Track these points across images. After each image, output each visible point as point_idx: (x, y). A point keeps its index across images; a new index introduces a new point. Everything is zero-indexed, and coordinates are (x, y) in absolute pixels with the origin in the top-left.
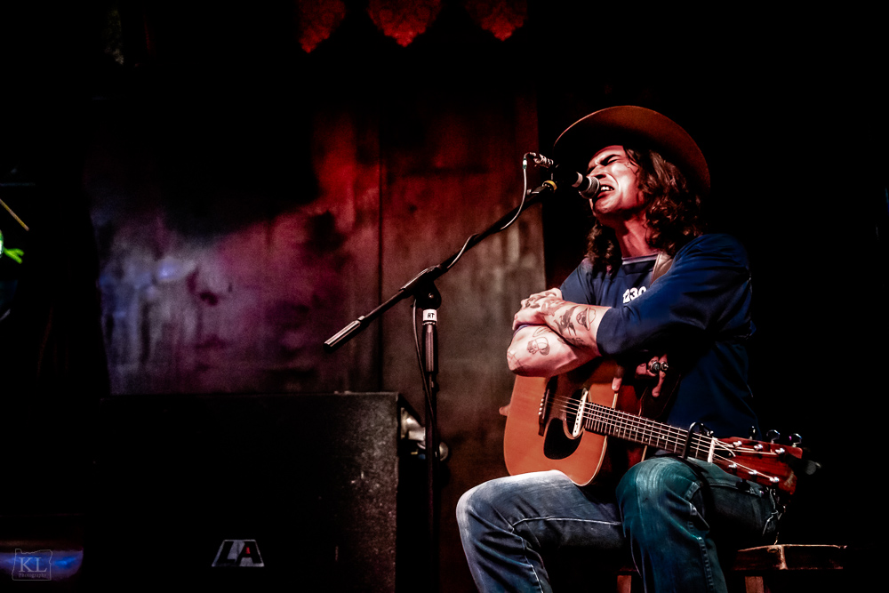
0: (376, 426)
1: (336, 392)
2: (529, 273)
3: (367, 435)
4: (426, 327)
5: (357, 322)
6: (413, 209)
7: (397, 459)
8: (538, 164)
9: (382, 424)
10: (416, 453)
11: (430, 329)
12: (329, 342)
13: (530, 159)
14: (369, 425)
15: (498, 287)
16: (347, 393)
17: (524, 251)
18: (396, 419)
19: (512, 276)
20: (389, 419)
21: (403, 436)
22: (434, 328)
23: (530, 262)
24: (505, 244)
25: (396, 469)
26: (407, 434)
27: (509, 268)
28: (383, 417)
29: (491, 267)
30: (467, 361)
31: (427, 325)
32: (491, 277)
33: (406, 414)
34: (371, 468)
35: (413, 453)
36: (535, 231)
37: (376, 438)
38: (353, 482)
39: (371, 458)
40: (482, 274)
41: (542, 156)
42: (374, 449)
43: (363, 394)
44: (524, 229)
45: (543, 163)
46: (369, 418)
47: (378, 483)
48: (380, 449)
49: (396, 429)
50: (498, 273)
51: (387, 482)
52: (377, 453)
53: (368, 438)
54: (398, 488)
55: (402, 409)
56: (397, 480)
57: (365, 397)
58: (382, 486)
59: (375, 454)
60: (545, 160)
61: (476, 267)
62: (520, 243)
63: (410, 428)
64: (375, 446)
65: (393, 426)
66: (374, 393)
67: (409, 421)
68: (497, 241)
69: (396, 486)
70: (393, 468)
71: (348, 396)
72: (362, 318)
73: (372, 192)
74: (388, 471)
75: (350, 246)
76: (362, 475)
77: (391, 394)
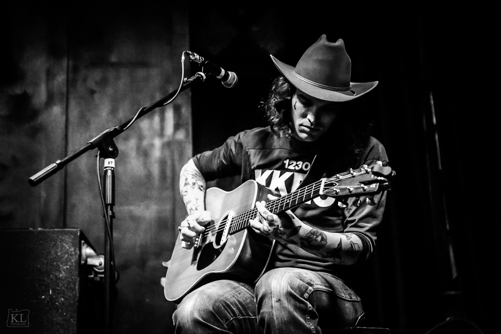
0: (62, 254)
1: (31, 229)
2: (180, 143)
3: (54, 262)
4: (106, 171)
5: (55, 165)
6: (92, 92)
7: (78, 280)
8: (192, 60)
9: (67, 253)
10: (92, 276)
11: (109, 173)
12: (33, 178)
13: (187, 55)
14: (56, 253)
15: (157, 153)
16: (39, 229)
17: (177, 127)
18: (78, 249)
19: (168, 145)
20: (73, 249)
21: (83, 262)
22: (113, 172)
23: (181, 135)
24: (163, 120)
25: (77, 287)
26: (86, 261)
27: (166, 139)
28: (68, 248)
29: (152, 138)
30: (132, 208)
31: (107, 170)
32: (152, 145)
33: (85, 245)
34: (58, 286)
35: (90, 276)
36: (186, 112)
37: (61, 264)
38: (43, 297)
39: (57, 278)
40: (145, 143)
41: (195, 54)
42: (60, 272)
43: (52, 230)
44: (177, 109)
45: (196, 59)
46: (57, 248)
47: (63, 297)
48: (65, 271)
49: (77, 256)
50: (158, 142)
51: (70, 297)
52: (62, 275)
53: (55, 263)
54: (79, 301)
55: (83, 242)
56: (78, 295)
57: (54, 232)
58: (66, 299)
59: (61, 276)
60: (198, 57)
61: (141, 138)
62: (174, 120)
63: (88, 256)
64: (61, 269)
65: (76, 254)
66: (60, 230)
67: (87, 251)
68: (157, 119)
69: (77, 299)
70: (75, 285)
71: (41, 232)
72: (58, 162)
73: (61, 79)
74: (71, 288)
75: (43, 118)
76: (51, 292)
77: (75, 230)
